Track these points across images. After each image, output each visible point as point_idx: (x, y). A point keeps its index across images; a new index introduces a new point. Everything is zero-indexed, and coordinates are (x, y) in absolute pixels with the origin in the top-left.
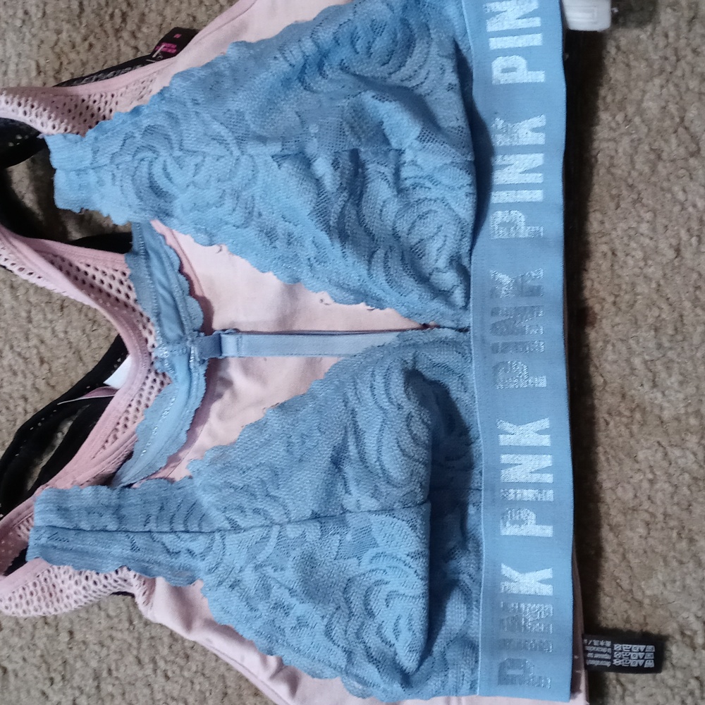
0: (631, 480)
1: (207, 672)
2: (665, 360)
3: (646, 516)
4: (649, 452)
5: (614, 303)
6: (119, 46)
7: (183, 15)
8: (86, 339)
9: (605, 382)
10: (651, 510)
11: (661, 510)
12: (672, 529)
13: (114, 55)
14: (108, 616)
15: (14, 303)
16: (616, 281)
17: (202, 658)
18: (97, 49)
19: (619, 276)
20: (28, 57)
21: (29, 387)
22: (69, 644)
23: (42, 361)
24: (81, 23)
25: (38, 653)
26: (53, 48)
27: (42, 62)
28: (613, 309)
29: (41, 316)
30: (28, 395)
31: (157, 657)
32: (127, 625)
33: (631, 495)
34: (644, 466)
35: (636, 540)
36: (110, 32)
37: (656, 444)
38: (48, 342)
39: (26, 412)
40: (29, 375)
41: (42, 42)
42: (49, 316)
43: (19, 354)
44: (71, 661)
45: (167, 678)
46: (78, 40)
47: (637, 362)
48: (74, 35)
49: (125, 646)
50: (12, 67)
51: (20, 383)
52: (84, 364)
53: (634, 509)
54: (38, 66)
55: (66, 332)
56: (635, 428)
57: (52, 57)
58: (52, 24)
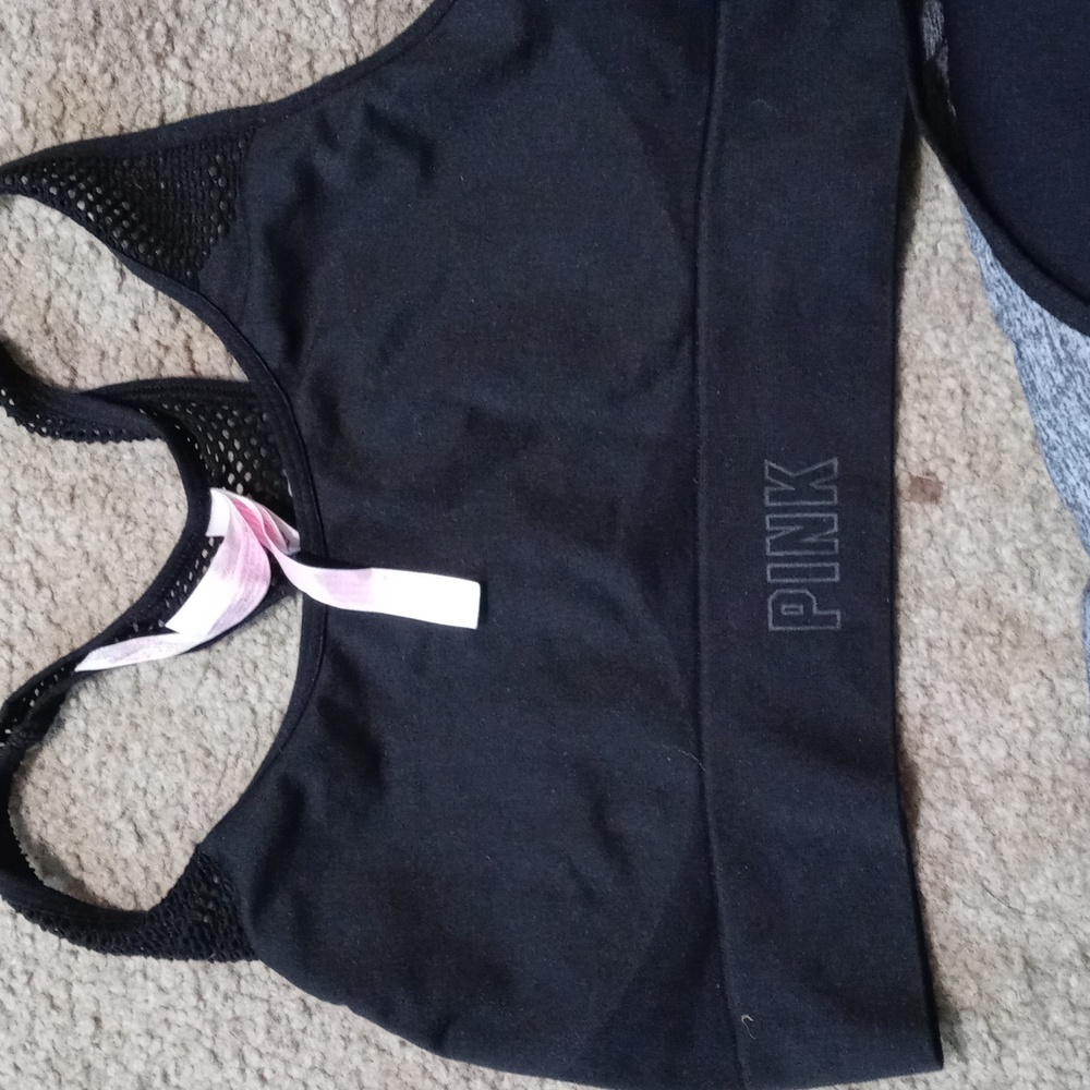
0: (1002, 732)
1: (330, 1068)
2: (1049, 547)
3: (1026, 784)
4: (1027, 688)
5: (969, 465)
8: (114, 547)
10: (1032, 774)
11: (1048, 773)
12: (1064, 801)
13: (156, 95)
14: (161, 989)
16: (970, 432)
17: (322, 1046)
19: (975, 425)
21: (17, 627)
22: (94, 1036)
23: (39, 584)
25: (41, 1055)
26: (49, 84)
27: (31, 106)
29: (35, 512)
30: (15, 639)
31: (246, 1049)
33: (1002, 752)
34: (1020, 708)
35: (1011, 821)
37: (1037, 674)
40: (16, 608)
42: (50, 512)
44: (99, 1064)
47: (1006, 553)
52: (112, 587)
53: (1007, 774)
54: (24, 112)
55: (79, 537)
56: (1005, 651)
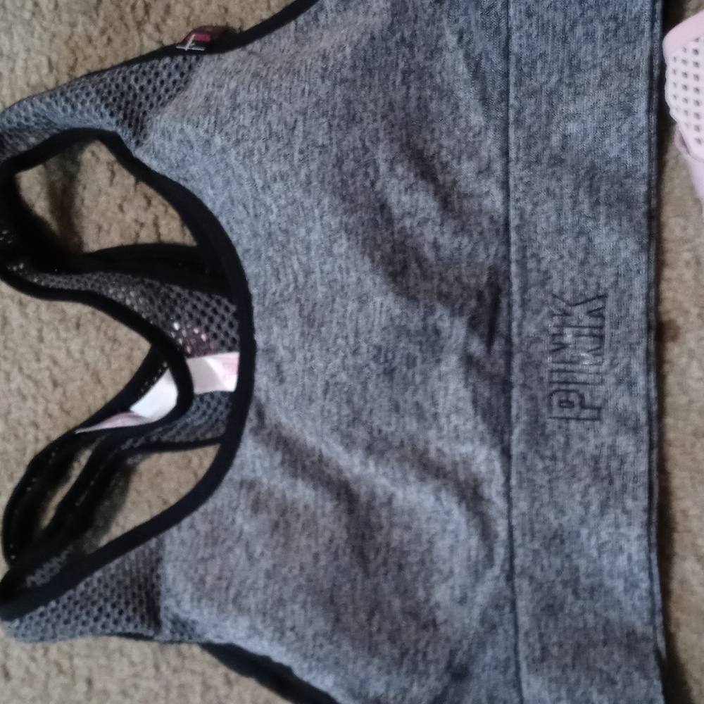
5: (700, 315)
6: (141, 40)
7: (213, 7)
8: (105, 360)
14: (132, 663)
15: (23, 321)
18: (117, 43)
20: (39, 52)
21: (40, 413)
22: (87, 694)
23: (55, 384)
24: (98, 15)
26: (66, 43)
27: (54, 57)
28: (699, 322)
29: (53, 335)
30: (40, 420)
32: (152, 671)
36: (131, 24)
38: (63, 363)
39: (37, 440)
40: (40, 400)
41: (54, 36)
42: (63, 335)
43: (29, 377)
46: (95, 33)
48: (91, 28)
49: (152, 696)
50: (20, 63)
51: (31, 409)
52: (103, 387)
57: (66, 52)
58: (65, 16)
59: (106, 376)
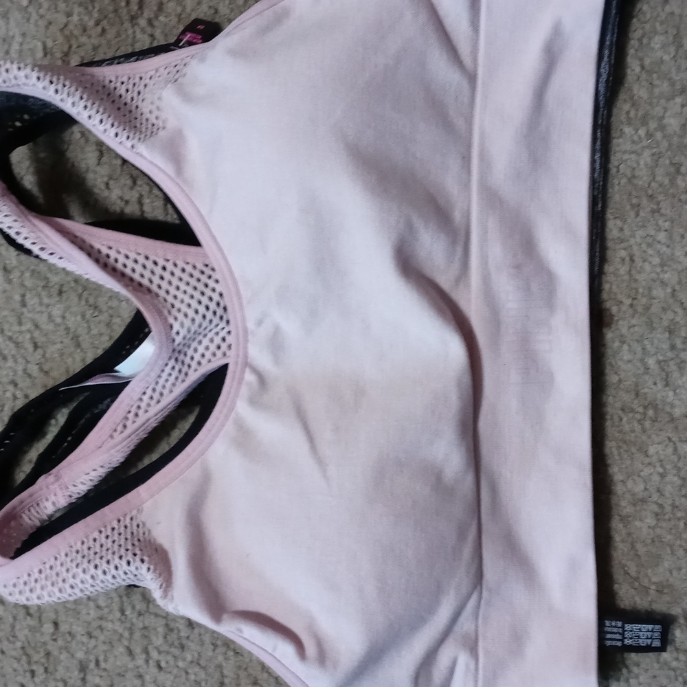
6: (134, 32)
9: (620, 381)
15: (8, 287)
18: (111, 33)
20: (34, 37)
24: (94, 7)
28: (630, 311)
32: (118, 615)
36: (126, 17)
38: (44, 327)
39: (15, 398)
41: (50, 23)
43: (10, 338)
45: (160, 667)
46: (91, 23)
48: (86, 18)
49: (116, 637)
50: (15, 46)
51: (11, 368)
57: (60, 39)
58: (61, 6)
59: (85, 341)
